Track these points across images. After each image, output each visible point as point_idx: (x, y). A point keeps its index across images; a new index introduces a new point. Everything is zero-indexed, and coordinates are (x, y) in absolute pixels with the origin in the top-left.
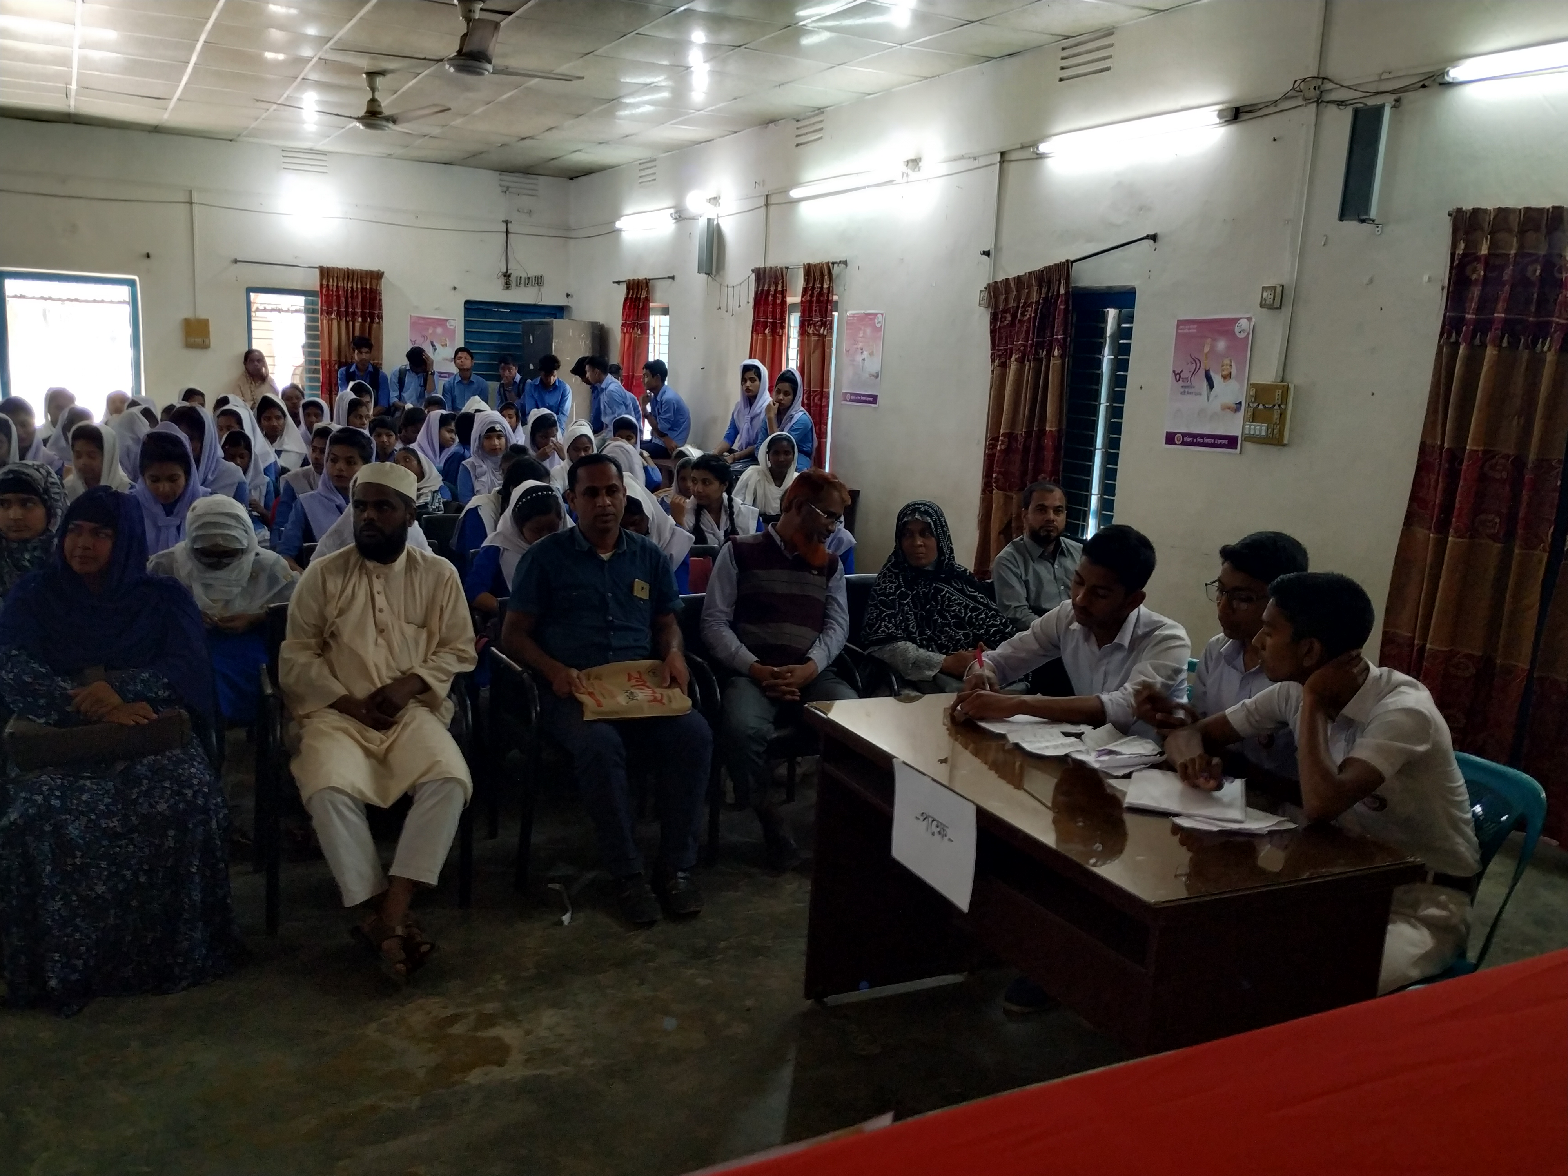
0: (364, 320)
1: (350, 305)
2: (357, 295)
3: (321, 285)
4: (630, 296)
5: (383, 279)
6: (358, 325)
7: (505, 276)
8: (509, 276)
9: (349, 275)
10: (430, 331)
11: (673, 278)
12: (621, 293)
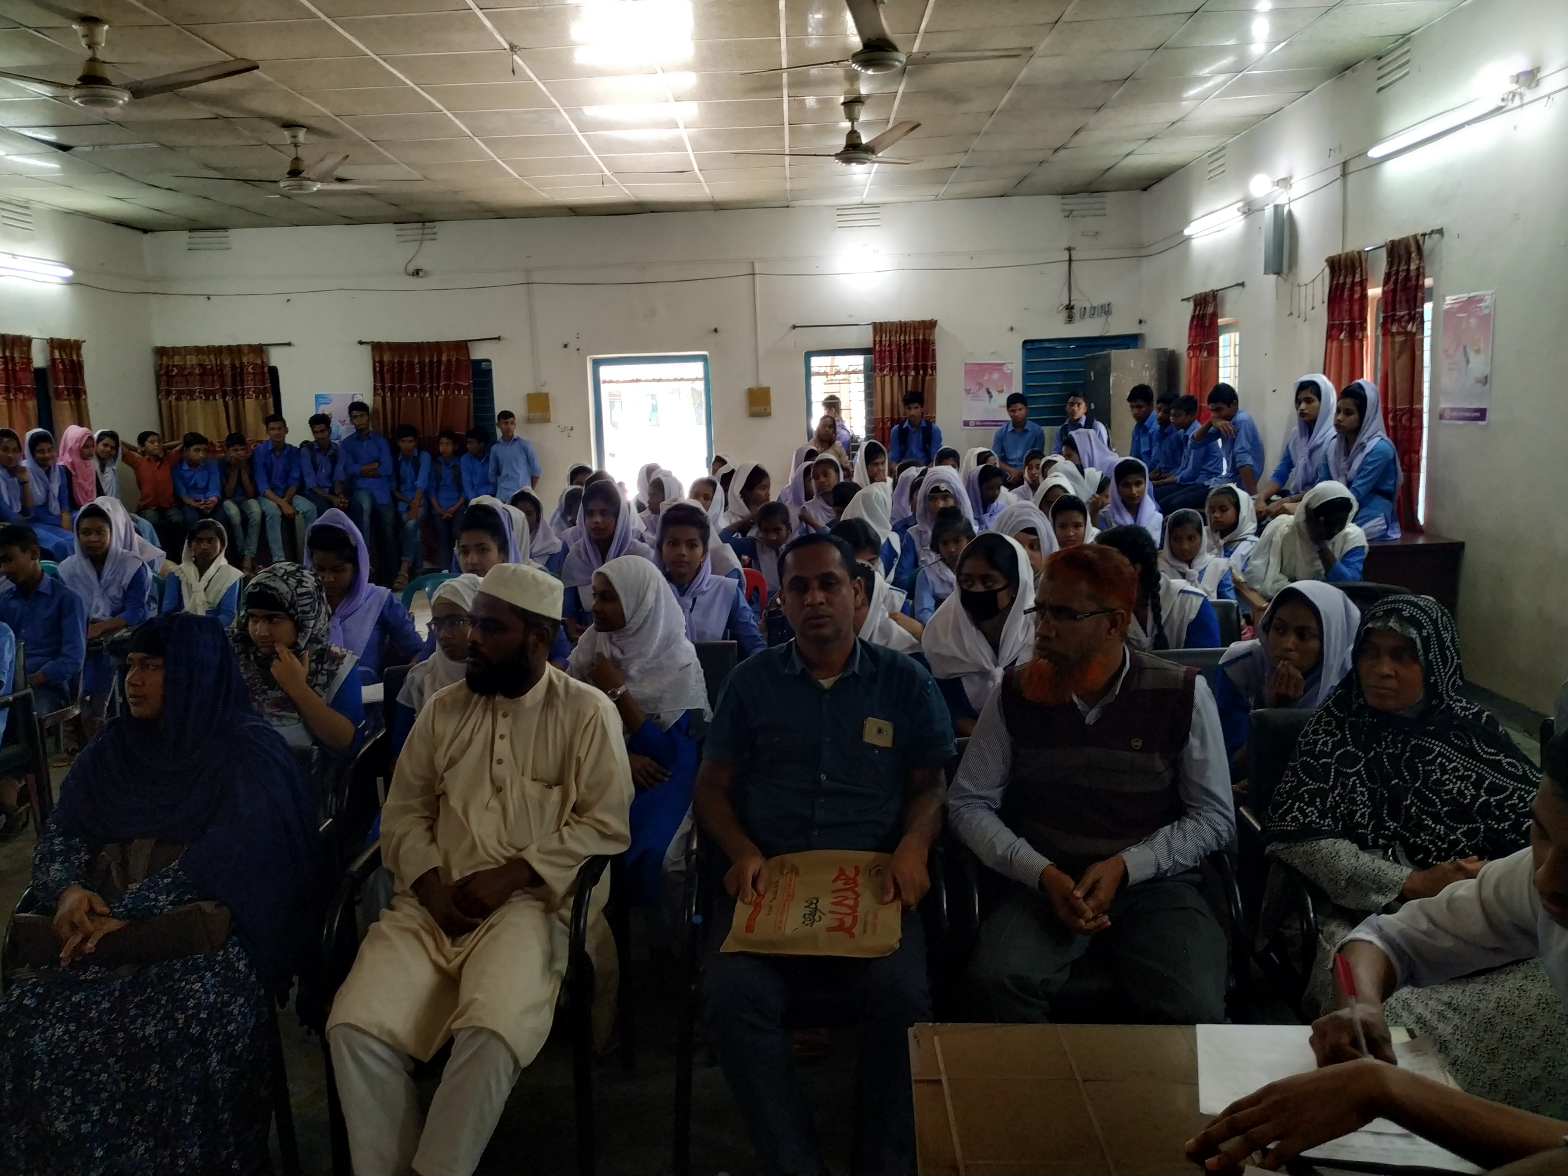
0: (917, 373)
1: (903, 359)
2: (910, 348)
3: (875, 341)
4: (1197, 313)
5: (937, 328)
6: (910, 379)
7: (1067, 309)
8: (1072, 308)
9: (903, 327)
10: (986, 378)
11: (1242, 285)
12: (1188, 309)
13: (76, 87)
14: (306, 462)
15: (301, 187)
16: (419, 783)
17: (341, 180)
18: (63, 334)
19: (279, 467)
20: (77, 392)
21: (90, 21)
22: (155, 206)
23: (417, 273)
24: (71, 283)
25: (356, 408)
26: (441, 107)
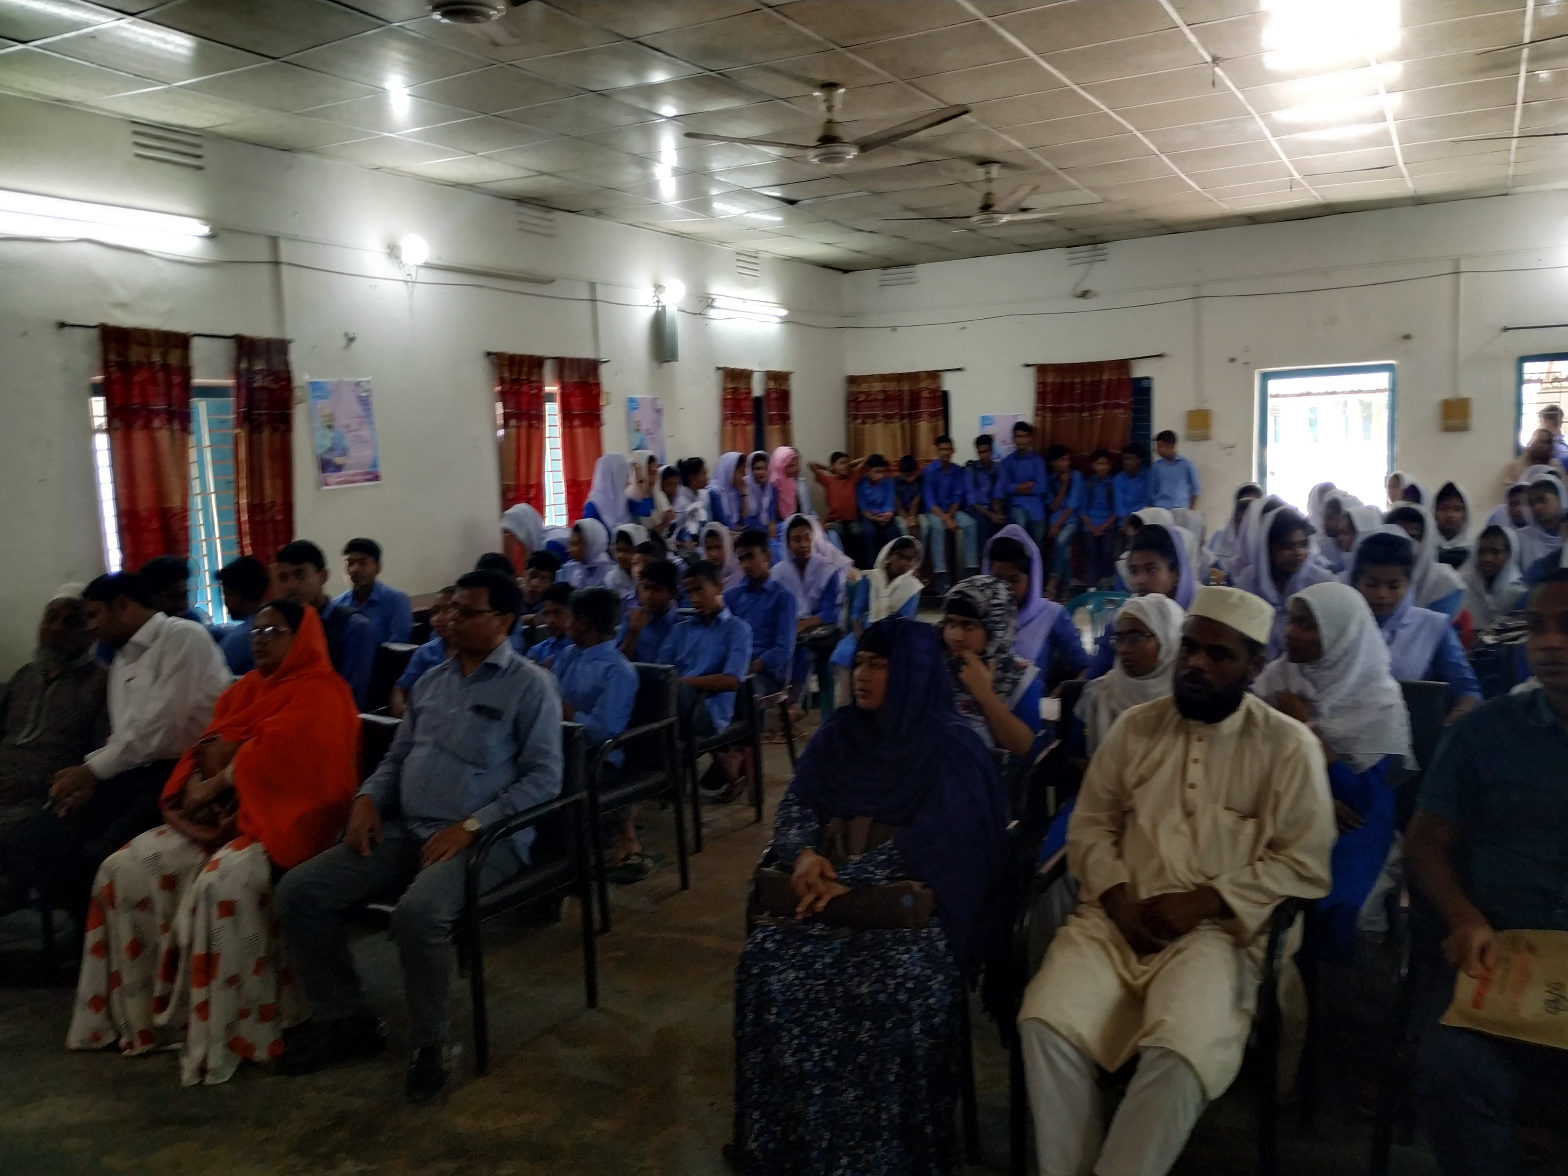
13: (815, 147)
14: (969, 478)
15: (991, 220)
16: (1106, 797)
17: (1024, 210)
18: (776, 367)
19: (945, 483)
20: (784, 418)
21: (829, 86)
22: (856, 249)
23: (1084, 294)
24: (786, 321)
25: (1020, 427)
26: (1132, 128)
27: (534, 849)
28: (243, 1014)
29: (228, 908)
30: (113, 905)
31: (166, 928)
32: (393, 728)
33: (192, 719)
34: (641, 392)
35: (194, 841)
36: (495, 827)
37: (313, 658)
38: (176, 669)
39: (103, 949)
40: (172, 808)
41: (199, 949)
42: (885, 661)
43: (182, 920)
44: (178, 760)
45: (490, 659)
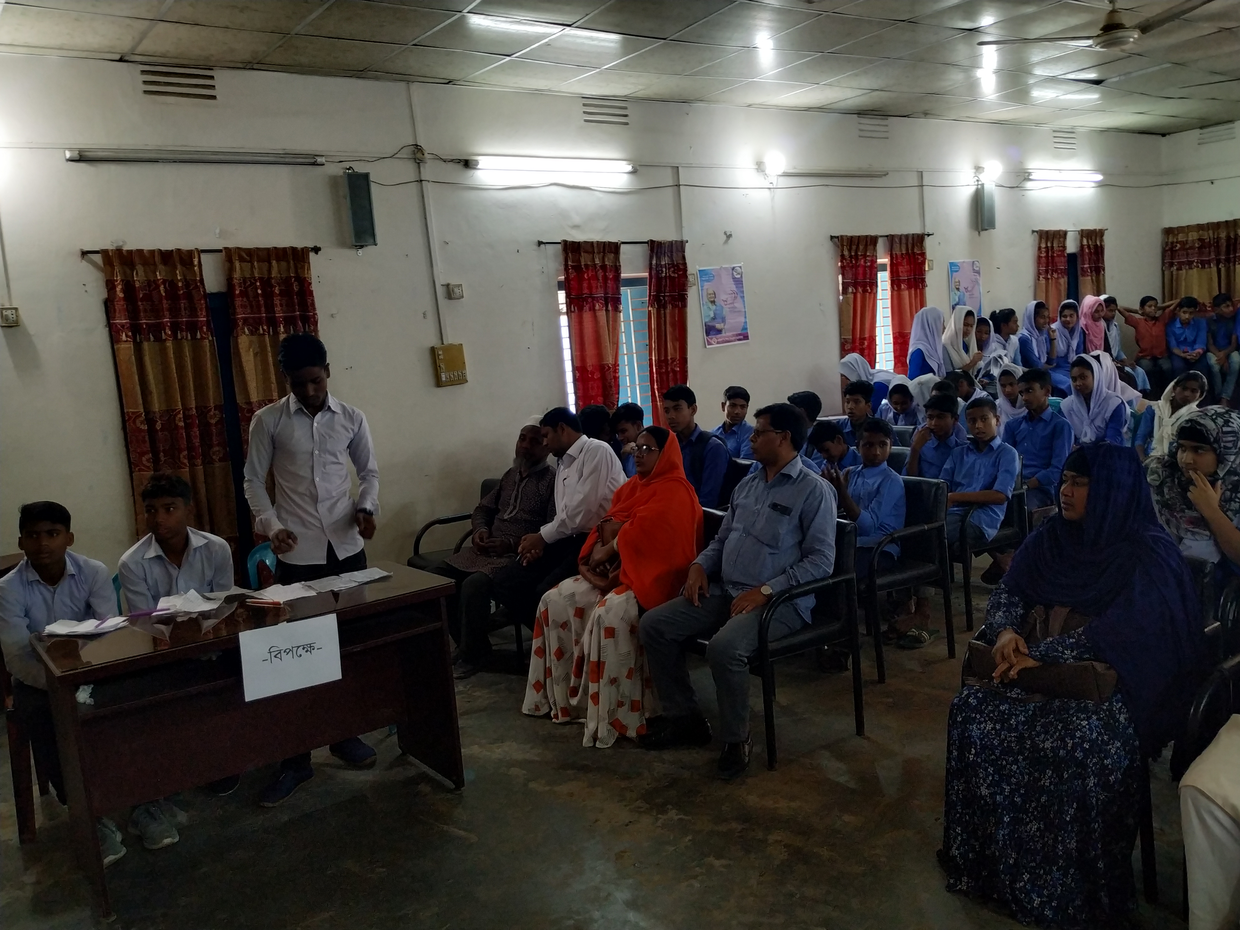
27: (813, 611)
28: (620, 704)
29: (610, 632)
30: (547, 625)
31: (577, 642)
32: (722, 517)
33: (601, 506)
34: (961, 257)
35: (595, 587)
36: (783, 593)
37: (673, 467)
38: (591, 473)
39: (541, 652)
40: (583, 564)
41: (594, 658)
42: (1086, 480)
43: (585, 638)
44: (588, 534)
45: (785, 471)
